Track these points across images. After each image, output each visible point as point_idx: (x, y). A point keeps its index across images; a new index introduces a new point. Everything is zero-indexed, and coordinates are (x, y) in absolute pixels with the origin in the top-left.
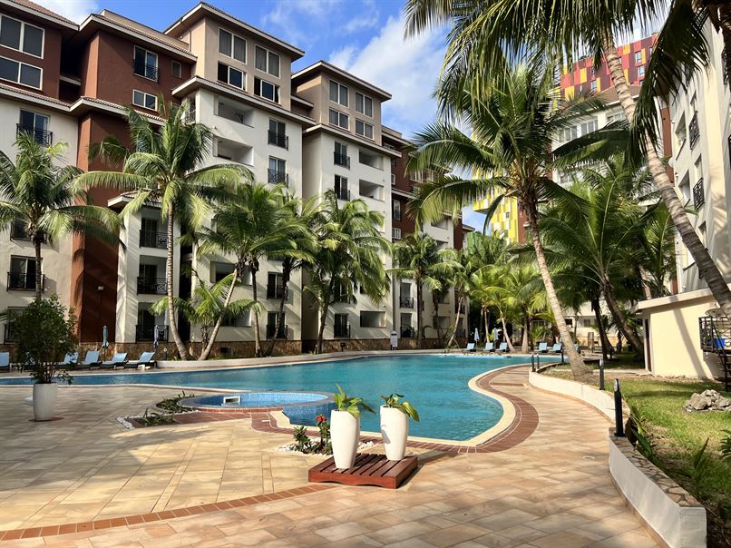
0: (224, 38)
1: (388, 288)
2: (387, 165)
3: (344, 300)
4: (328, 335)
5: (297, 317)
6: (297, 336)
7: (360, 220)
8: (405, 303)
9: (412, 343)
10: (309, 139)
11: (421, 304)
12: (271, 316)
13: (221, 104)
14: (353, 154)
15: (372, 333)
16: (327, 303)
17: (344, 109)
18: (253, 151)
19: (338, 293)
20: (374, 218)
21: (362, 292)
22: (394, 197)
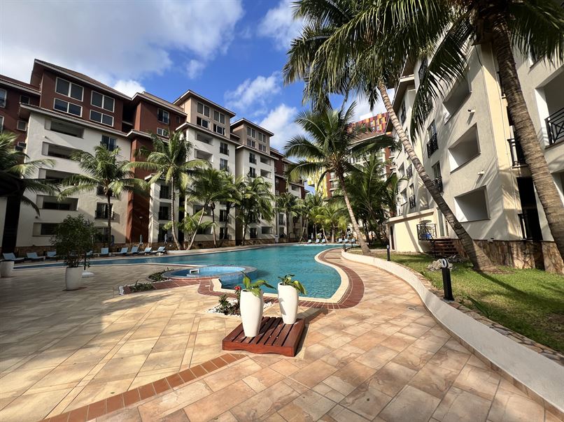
0: (200, 106)
1: (274, 216)
2: (273, 163)
3: (255, 222)
4: (247, 237)
5: (233, 229)
6: (233, 238)
7: (261, 186)
8: (281, 223)
9: (285, 241)
10: (238, 152)
11: (288, 223)
12: (221, 229)
13: (198, 135)
14: (258, 158)
15: (267, 236)
16: (247, 223)
17: (254, 139)
18: (213, 156)
19: (252, 219)
20: (267, 185)
21: (262, 218)
22: (276, 177)
